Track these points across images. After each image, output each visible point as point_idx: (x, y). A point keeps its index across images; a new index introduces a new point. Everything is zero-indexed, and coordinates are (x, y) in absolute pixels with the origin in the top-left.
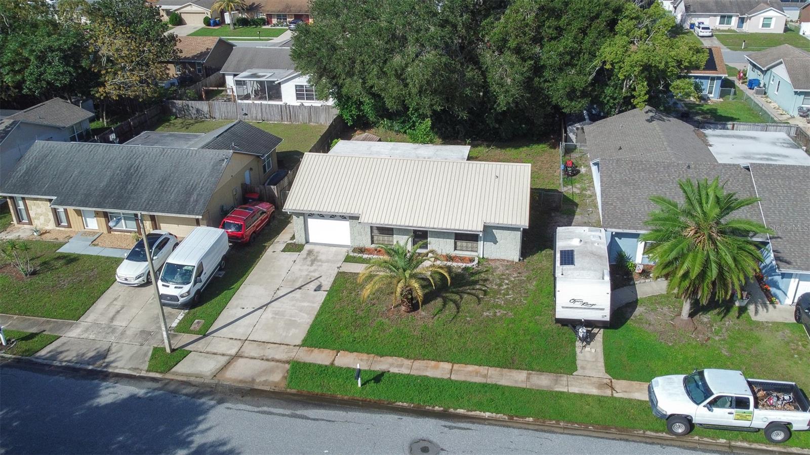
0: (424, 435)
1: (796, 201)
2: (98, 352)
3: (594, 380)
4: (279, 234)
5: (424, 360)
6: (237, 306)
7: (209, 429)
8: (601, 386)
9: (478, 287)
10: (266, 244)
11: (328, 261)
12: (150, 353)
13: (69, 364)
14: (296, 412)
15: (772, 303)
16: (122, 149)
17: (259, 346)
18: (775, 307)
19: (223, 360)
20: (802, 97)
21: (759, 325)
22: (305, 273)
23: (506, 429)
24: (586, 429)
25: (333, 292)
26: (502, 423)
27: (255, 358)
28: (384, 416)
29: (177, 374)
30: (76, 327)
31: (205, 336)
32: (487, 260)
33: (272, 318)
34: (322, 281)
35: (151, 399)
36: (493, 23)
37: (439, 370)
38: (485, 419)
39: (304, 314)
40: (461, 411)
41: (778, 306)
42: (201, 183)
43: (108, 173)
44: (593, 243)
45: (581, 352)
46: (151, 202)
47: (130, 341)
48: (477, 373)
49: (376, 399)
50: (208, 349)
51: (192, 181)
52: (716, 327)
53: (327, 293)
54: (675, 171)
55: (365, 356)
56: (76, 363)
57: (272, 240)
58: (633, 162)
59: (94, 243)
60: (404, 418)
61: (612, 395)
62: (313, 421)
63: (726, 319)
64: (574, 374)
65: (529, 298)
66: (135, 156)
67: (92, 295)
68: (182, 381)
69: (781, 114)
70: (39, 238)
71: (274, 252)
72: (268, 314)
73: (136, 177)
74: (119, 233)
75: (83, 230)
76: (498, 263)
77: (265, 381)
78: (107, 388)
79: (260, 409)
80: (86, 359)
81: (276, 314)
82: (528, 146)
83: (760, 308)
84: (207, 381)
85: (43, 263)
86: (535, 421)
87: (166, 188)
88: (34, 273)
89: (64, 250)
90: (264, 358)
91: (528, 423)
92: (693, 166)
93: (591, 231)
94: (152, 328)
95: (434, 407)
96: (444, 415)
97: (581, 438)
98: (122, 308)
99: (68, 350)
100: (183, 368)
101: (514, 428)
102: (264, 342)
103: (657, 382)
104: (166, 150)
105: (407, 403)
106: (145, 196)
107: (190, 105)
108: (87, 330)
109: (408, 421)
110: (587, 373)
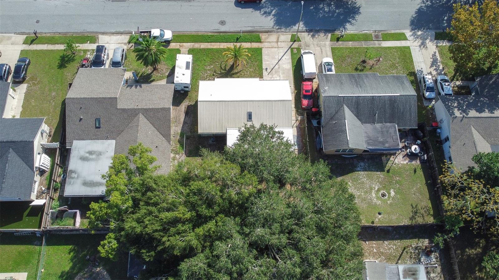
0: (223, 26)
3: (184, 48)
6: (288, 59)
7: (271, 20)
14: (254, 28)
17: (274, 46)
19: (280, 40)
22: (274, 76)
27: (272, 42)
29: (290, 35)
30: (329, 45)
31: (290, 47)
33: (275, 56)
39: (266, 59)
40: (216, 34)
50: (286, 43)
53: (263, 68)
62: (249, 26)
64: (189, 49)
68: (286, 32)
78: (303, 27)
79: (262, 28)
84: (280, 33)
86: (199, 35)
94: (307, 48)
95: (223, 35)
98: (322, 53)
99: (324, 36)
100: (289, 37)
108: (325, 44)
109: (227, 30)
110: (185, 50)
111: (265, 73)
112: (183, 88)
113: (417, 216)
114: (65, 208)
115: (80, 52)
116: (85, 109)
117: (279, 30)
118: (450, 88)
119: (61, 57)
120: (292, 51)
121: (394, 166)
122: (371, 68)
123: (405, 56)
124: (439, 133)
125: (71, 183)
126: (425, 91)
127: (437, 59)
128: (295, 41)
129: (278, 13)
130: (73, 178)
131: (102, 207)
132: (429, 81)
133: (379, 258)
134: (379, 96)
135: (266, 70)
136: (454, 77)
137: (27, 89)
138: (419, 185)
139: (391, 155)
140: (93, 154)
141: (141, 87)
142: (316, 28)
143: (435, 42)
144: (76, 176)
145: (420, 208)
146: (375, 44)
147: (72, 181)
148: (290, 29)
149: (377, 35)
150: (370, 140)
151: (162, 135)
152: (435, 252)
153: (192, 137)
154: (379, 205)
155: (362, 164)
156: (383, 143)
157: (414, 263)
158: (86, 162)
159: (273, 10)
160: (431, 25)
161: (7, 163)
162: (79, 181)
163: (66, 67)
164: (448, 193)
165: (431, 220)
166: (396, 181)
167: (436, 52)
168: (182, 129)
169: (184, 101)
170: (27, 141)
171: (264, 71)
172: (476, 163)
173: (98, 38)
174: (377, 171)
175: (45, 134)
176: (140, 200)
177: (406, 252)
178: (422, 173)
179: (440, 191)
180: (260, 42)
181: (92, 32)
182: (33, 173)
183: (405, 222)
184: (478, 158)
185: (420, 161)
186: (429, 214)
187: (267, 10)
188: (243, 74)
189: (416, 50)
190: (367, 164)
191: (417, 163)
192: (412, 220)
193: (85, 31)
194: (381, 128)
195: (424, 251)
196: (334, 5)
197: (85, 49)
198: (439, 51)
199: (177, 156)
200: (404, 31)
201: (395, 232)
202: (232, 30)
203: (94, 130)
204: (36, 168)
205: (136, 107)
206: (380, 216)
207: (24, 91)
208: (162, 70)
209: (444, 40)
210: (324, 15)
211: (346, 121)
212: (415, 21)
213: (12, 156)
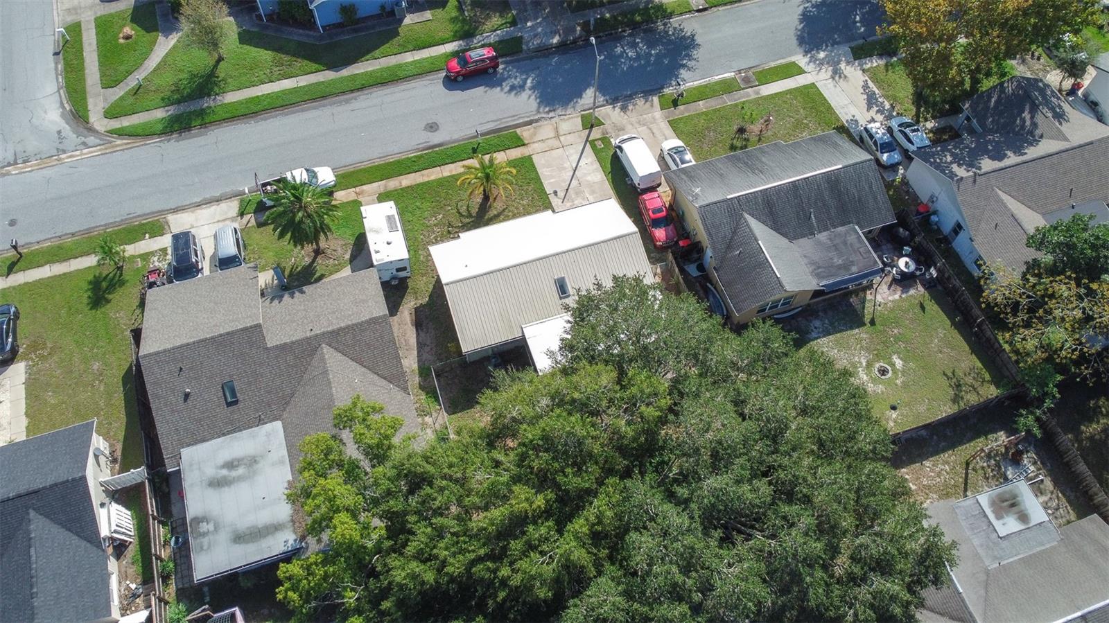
0: (436, 133)
3: (367, 195)
6: (592, 164)
7: (530, 97)
8: (361, 193)
12: (603, 120)
17: (553, 147)
19: (561, 132)
22: (576, 202)
27: (547, 139)
29: (577, 117)
30: (661, 118)
31: (587, 140)
33: (562, 164)
34: (558, 199)
39: (547, 173)
40: (425, 152)
50: (576, 134)
53: (548, 193)
61: (355, 189)
64: (377, 195)
77: (529, 130)
78: (597, 97)
81: (563, 167)
90: (542, 141)
94: (621, 133)
95: (439, 149)
98: (654, 136)
100: (577, 121)
102: (552, 149)
108: (654, 118)
109: (447, 138)
110: (369, 197)
111: (555, 201)
112: (395, 272)
113: (963, 393)
114: (202, 611)
115: (134, 262)
116: (191, 369)
117: (551, 114)
118: (922, 135)
119: (90, 283)
120: (594, 147)
121: (879, 308)
122: (760, 139)
123: (814, 101)
124: (936, 224)
125: (205, 548)
126: (878, 154)
127: (874, 93)
128: (592, 126)
129: (539, 83)
130: (205, 534)
131: (311, 564)
132: (879, 131)
133: (927, 499)
134: (805, 179)
135: (556, 195)
136: (917, 115)
137: (26, 373)
138: (941, 333)
139: (865, 289)
140: (237, 466)
141: (302, 292)
142: (625, 93)
143: (857, 64)
144: (211, 527)
145: (962, 375)
146: (748, 95)
147: (205, 541)
148: (574, 107)
149: (746, 77)
150: (819, 268)
151: (385, 378)
152: (1027, 452)
153: (447, 369)
154: (883, 393)
155: (817, 323)
156: (846, 267)
157: (996, 486)
158: (226, 489)
159: (527, 79)
160: (836, 36)
161: (30, 547)
162: (223, 537)
163: (108, 301)
164: (1010, 323)
165: (992, 392)
166: (895, 336)
167: (866, 81)
168: (419, 361)
169: (404, 300)
170: (68, 481)
171: (552, 197)
172: (1038, 249)
173: (167, 223)
174: (851, 328)
175: (102, 459)
176: (405, 513)
177: (973, 469)
178: (936, 307)
179: (987, 328)
180: (524, 145)
181: (148, 214)
182: (101, 553)
183: (946, 410)
184: (1038, 241)
185: (924, 286)
186: (984, 381)
187: (516, 83)
188: (510, 214)
189: (829, 86)
190: (827, 322)
191: (918, 291)
192: (958, 403)
193: (131, 216)
194: (830, 239)
195: (1005, 456)
196: (642, 42)
197: (142, 252)
198: (870, 78)
199: (428, 419)
200: (793, 59)
201: (935, 437)
202: (456, 136)
203: (224, 411)
204: (104, 539)
205: (308, 334)
206: (894, 414)
207: (22, 378)
208: (334, 250)
209: (871, 56)
210: (631, 67)
211: (760, 242)
212: (806, 35)
213: (39, 526)
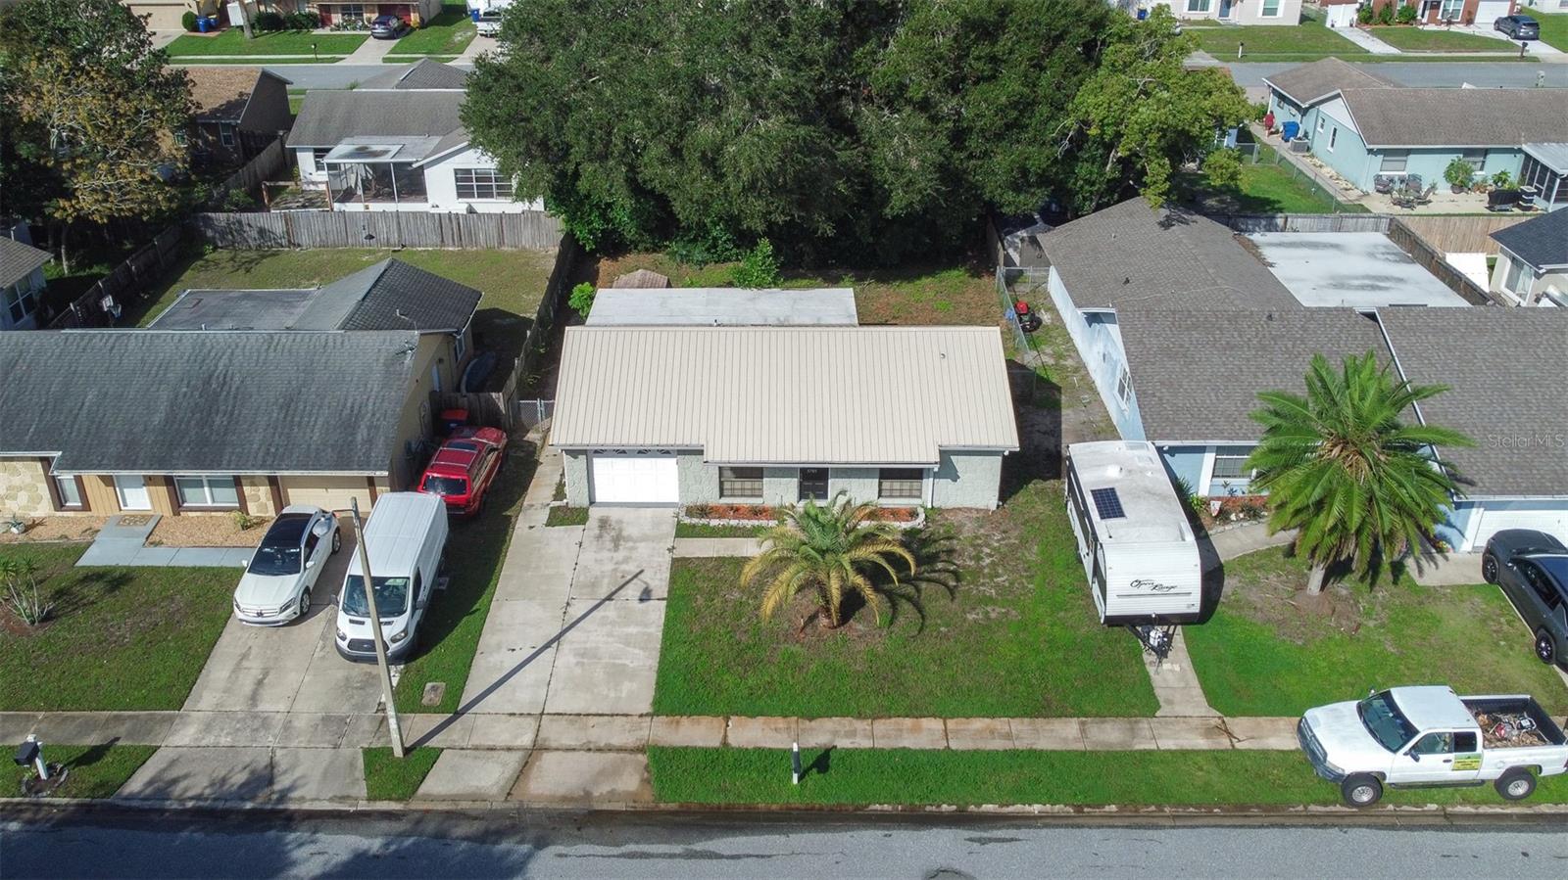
0: (941, 862)
1: (1462, 371)
2: (253, 772)
3: (1196, 722)
4: (525, 488)
5: (890, 717)
6: (499, 647)
8: (1209, 731)
9: (940, 565)
10: (508, 513)
11: (644, 539)
12: (360, 762)
13: (201, 803)
14: (690, 847)
15: (1440, 551)
16: (180, 341)
17: (572, 723)
18: (1446, 558)
19: (513, 760)
20: (1381, 157)
21: (1430, 593)
22: (609, 567)
23: (1077, 831)
24: (1210, 814)
25: (676, 600)
26: (1065, 822)
27: (574, 749)
28: (855, 834)
29: (427, 798)
30: (185, 724)
31: (458, 714)
32: (939, 511)
33: (577, 664)
34: (649, 582)
35: (400, 856)
36: (875, 53)
37: (924, 734)
38: (1036, 818)
39: (637, 651)
41: (1450, 555)
42: (370, 404)
43: (164, 395)
44: (1142, 471)
45: (1157, 673)
46: (273, 450)
47: (309, 741)
48: (992, 732)
49: (833, 802)
50: (475, 741)
51: (350, 401)
52: (1363, 604)
53: (665, 602)
54: (1249, 327)
55: (781, 723)
56: (215, 799)
57: (518, 503)
58: (1174, 313)
59: (151, 540)
60: (894, 833)
61: (1233, 746)
62: (732, 862)
63: (1377, 588)
64: (1158, 714)
65: (1037, 580)
66: (212, 354)
67: (191, 653)
68: (447, 812)
69: (1346, 190)
70: (23, 538)
71: (531, 527)
72: (566, 657)
73: (226, 400)
74: (199, 514)
75: (118, 513)
76: (960, 516)
77: (612, 792)
78: (301, 845)
79: (624, 849)
80: (235, 787)
81: (583, 655)
82: (931, 273)
83: (1423, 562)
84: (496, 806)
85: (57, 592)
86: (1120, 810)
87: (297, 419)
88: (48, 618)
89: (91, 559)
90: (592, 746)
91: (1110, 816)
92: (1276, 315)
93: (1132, 448)
94: (343, 709)
95: (939, 806)
96: (960, 819)
97: (1207, 831)
98: (266, 673)
99: (186, 776)
100: (440, 784)
101: (1090, 827)
102: (579, 715)
103: (1316, 719)
104: (276, 338)
105: (889, 803)
106: (258, 437)
107: (245, 221)
108: (208, 727)
109: (904, 839)
110: (1179, 710)
111: (660, 583)
120: (455, 692)
128: (409, 753)
135: (646, 595)
202: (870, 837)
